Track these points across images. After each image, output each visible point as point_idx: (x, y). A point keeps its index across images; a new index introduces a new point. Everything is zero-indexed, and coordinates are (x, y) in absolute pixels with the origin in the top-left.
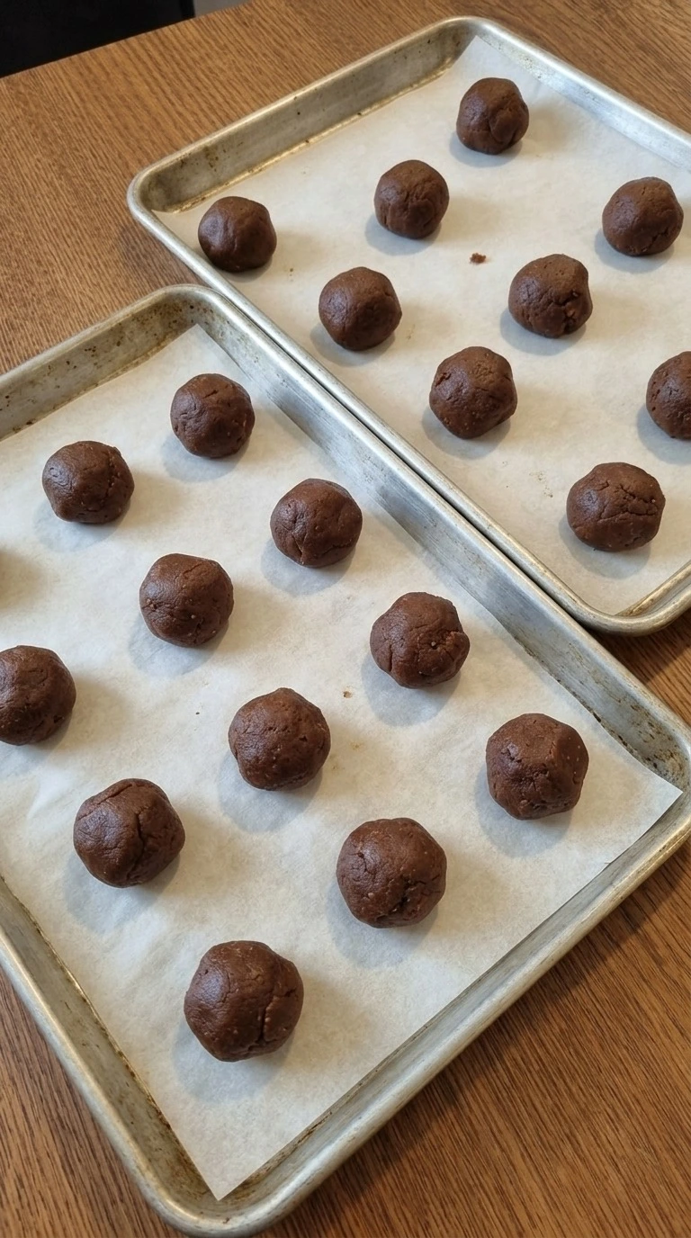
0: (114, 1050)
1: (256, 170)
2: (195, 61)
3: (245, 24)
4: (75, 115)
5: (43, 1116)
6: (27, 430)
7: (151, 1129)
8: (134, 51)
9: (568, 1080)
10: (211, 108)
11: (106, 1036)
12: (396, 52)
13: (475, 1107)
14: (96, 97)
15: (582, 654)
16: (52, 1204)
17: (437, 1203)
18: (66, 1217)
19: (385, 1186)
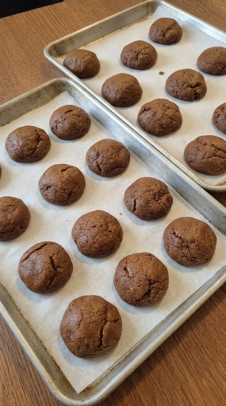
0: (38, 339)
1: (86, 46)
2: (66, 14)
3: (82, 3)
4: (26, 29)
5: (13, 363)
6: (7, 125)
7: (53, 368)
8: (45, 10)
9: (205, 348)
10: (71, 27)
11: (35, 335)
12: (133, 9)
13: (171, 358)
14: (33, 24)
15: (205, 199)
16: (16, 396)
17: (159, 395)
18: (21, 401)
19: (140, 388)
